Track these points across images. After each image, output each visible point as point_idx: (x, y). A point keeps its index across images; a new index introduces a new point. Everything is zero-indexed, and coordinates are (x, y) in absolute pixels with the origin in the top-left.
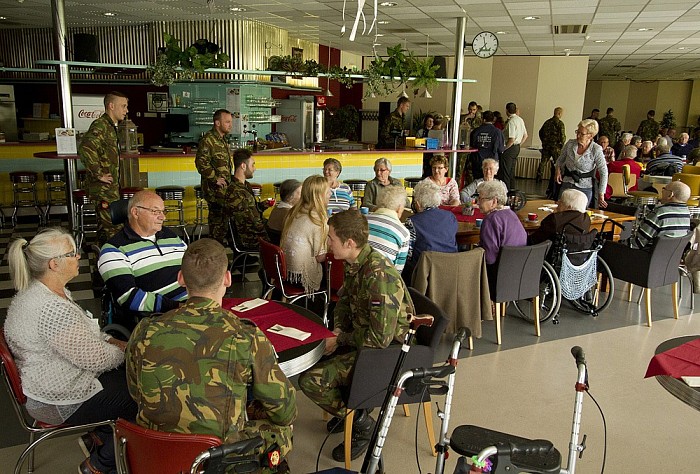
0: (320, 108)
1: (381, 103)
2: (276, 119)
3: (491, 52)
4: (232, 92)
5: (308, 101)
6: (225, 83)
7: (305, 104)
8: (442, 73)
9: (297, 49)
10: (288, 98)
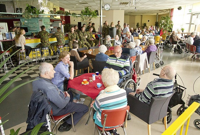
0: (63, 24)
1: (78, 22)
2: (52, 27)
3: (109, 9)
4: (40, 20)
5: (60, 23)
6: (38, 18)
7: (59, 23)
8: (98, 15)
9: (55, 8)
10: (54, 22)
